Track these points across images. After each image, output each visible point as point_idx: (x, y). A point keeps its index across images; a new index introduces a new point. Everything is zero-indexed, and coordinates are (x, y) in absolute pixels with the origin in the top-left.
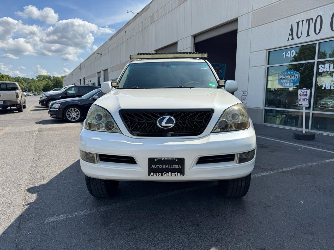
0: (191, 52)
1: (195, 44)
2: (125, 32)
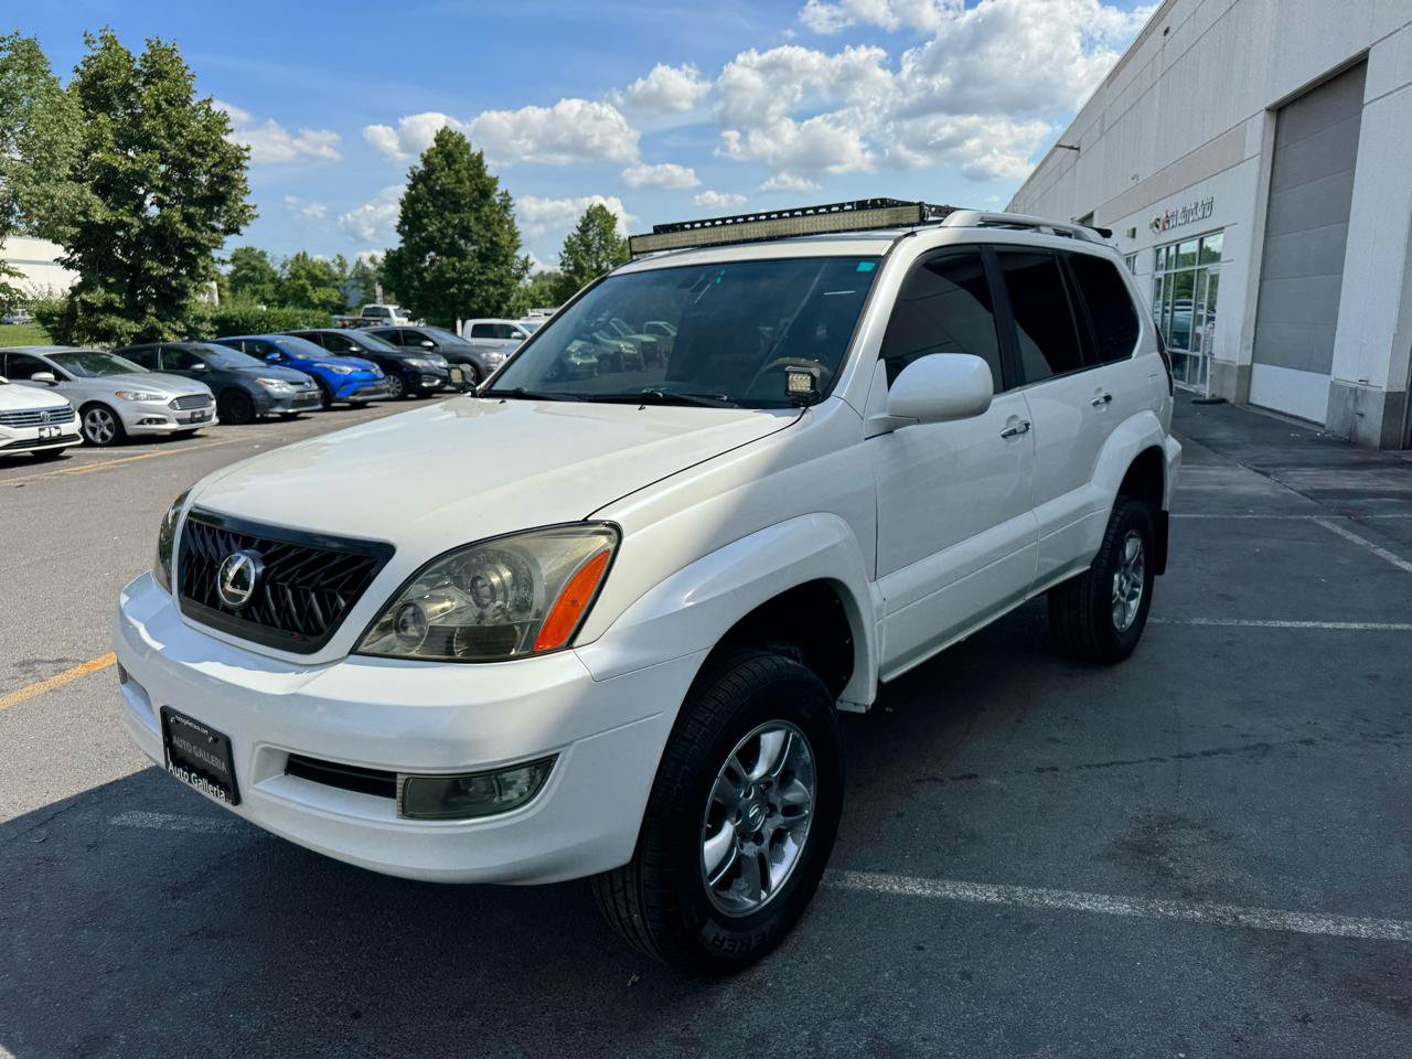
0: (848, 204)
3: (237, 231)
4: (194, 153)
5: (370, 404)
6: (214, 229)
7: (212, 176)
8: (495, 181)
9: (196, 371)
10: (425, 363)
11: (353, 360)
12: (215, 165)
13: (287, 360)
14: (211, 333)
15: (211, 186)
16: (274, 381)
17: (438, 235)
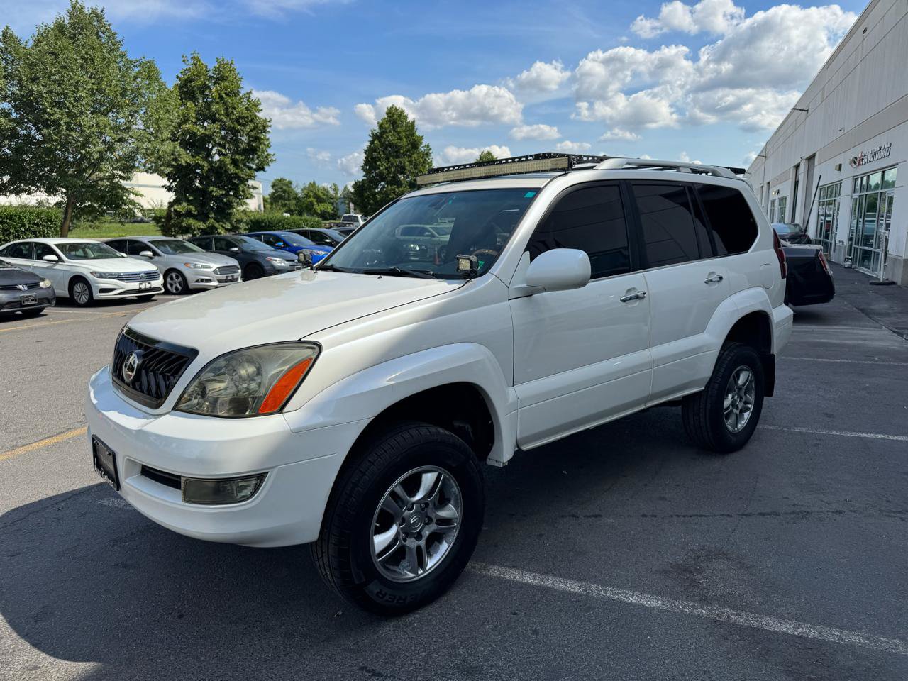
0: (531, 156)
2: (865, 31)
3: (263, 169)
4: (240, 124)
6: (250, 168)
7: (249, 137)
8: (422, 138)
9: (232, 251)
11: (327, 247)
12: (251, 131)
13: (287, 247)
14: (245, 229)
15: (249, 143)
16: (278, 259)
17: (385, 172)
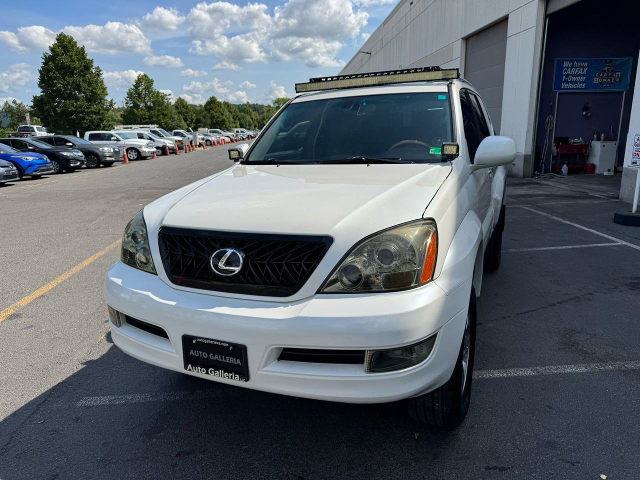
0: (419, 69)
1: (546, 16)
5: (43, 176)
10: (71, 154)
